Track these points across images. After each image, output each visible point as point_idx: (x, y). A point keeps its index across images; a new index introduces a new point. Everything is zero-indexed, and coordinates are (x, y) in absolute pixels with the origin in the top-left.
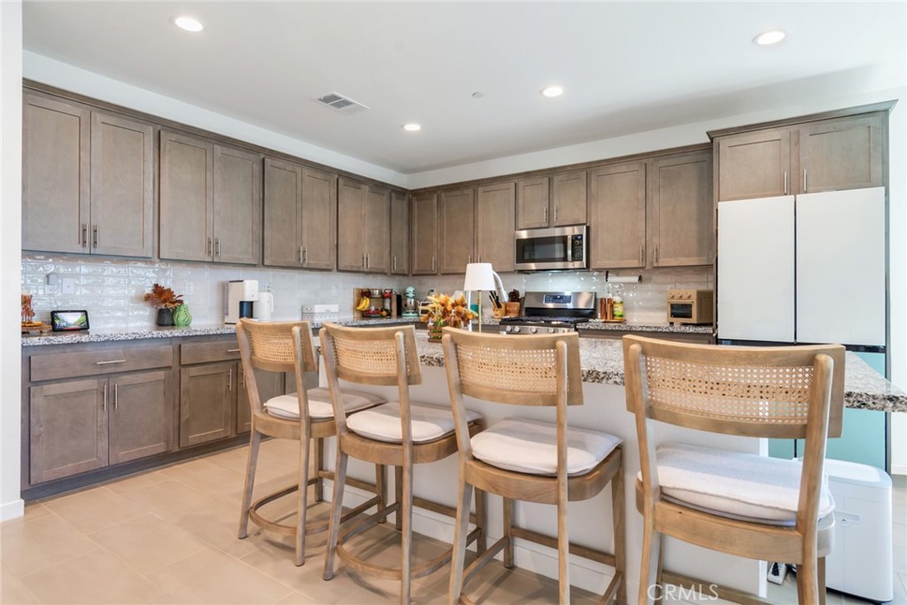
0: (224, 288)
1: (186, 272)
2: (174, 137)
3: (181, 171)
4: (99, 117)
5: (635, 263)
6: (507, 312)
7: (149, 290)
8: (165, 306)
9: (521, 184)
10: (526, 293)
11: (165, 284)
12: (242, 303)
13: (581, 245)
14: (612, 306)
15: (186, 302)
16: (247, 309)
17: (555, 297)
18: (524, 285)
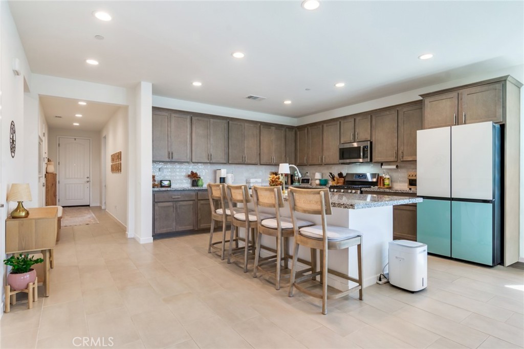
0: (215, 172)
1: (200, 166)
2: (196, 118)
3: (199, 130)
4: (173, 115)
5: (392, 159)
6: (338, 183)
7: (190, 173)
8: (194, 178)
9: (342, 122)
10: (347, 174)
11: (195, 171)
12: (221, 178)
13: (367, 150)
14: (383, 180)
15: (202, 178)
16: (223, 180)
17: (359, 175)
18: (346, 170)
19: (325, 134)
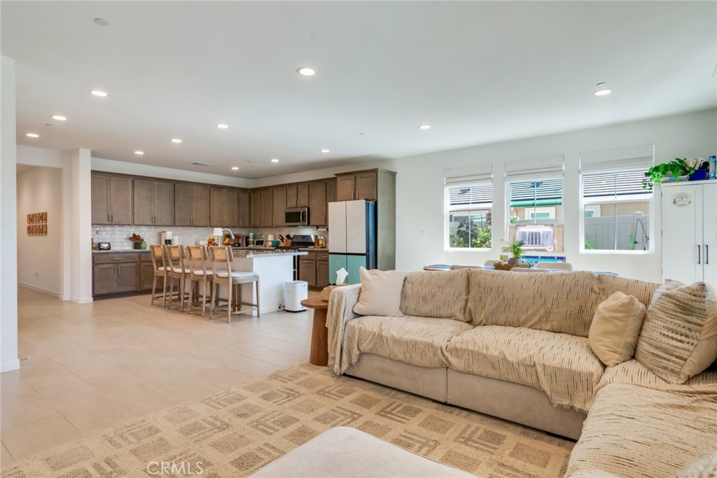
0: (160, 234)
1: (144, 229)
2: (138, 181)
3: (142, 192)
4: (113, 178)
5: (323, 223)
6: (286, 244)
7: (131, 236)
8: (137, 241)
9: (287, 189)
10: (293, 236)
11: (137, 234)
12: (166, 241)
13: (306, 215)
14: (318, 241)
15: (145, 240)
16: (168, 242)
17: (303, 237)
19: (275, 198)
